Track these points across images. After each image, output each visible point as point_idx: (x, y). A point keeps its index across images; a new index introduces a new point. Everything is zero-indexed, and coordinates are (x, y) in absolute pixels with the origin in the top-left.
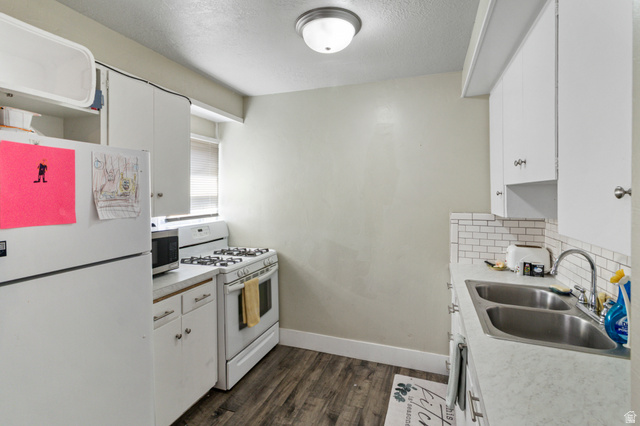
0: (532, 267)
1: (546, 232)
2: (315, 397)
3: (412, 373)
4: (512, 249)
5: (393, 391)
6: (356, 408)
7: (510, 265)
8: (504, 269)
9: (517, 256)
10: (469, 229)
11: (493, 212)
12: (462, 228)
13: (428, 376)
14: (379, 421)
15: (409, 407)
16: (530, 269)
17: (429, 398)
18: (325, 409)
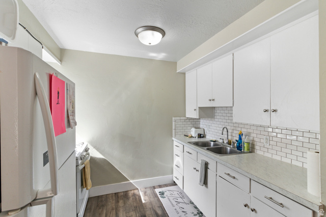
0: (201, 135)
1: (201, 123)
2: (129, 212)
3: (160, 186)
4: (193, 130)
5: (159, 196)
6: (150, 208)
7: (193, 136)
8: (192, 137)
9: (196, 132)
10: (179, 123)
11: (187, 116)
12: (177, 123)
13: (166, 185)
14: (162, 209)
15: (169, 199)
16: (200, 136)
17: (172, 193)
18: (137, 215)
